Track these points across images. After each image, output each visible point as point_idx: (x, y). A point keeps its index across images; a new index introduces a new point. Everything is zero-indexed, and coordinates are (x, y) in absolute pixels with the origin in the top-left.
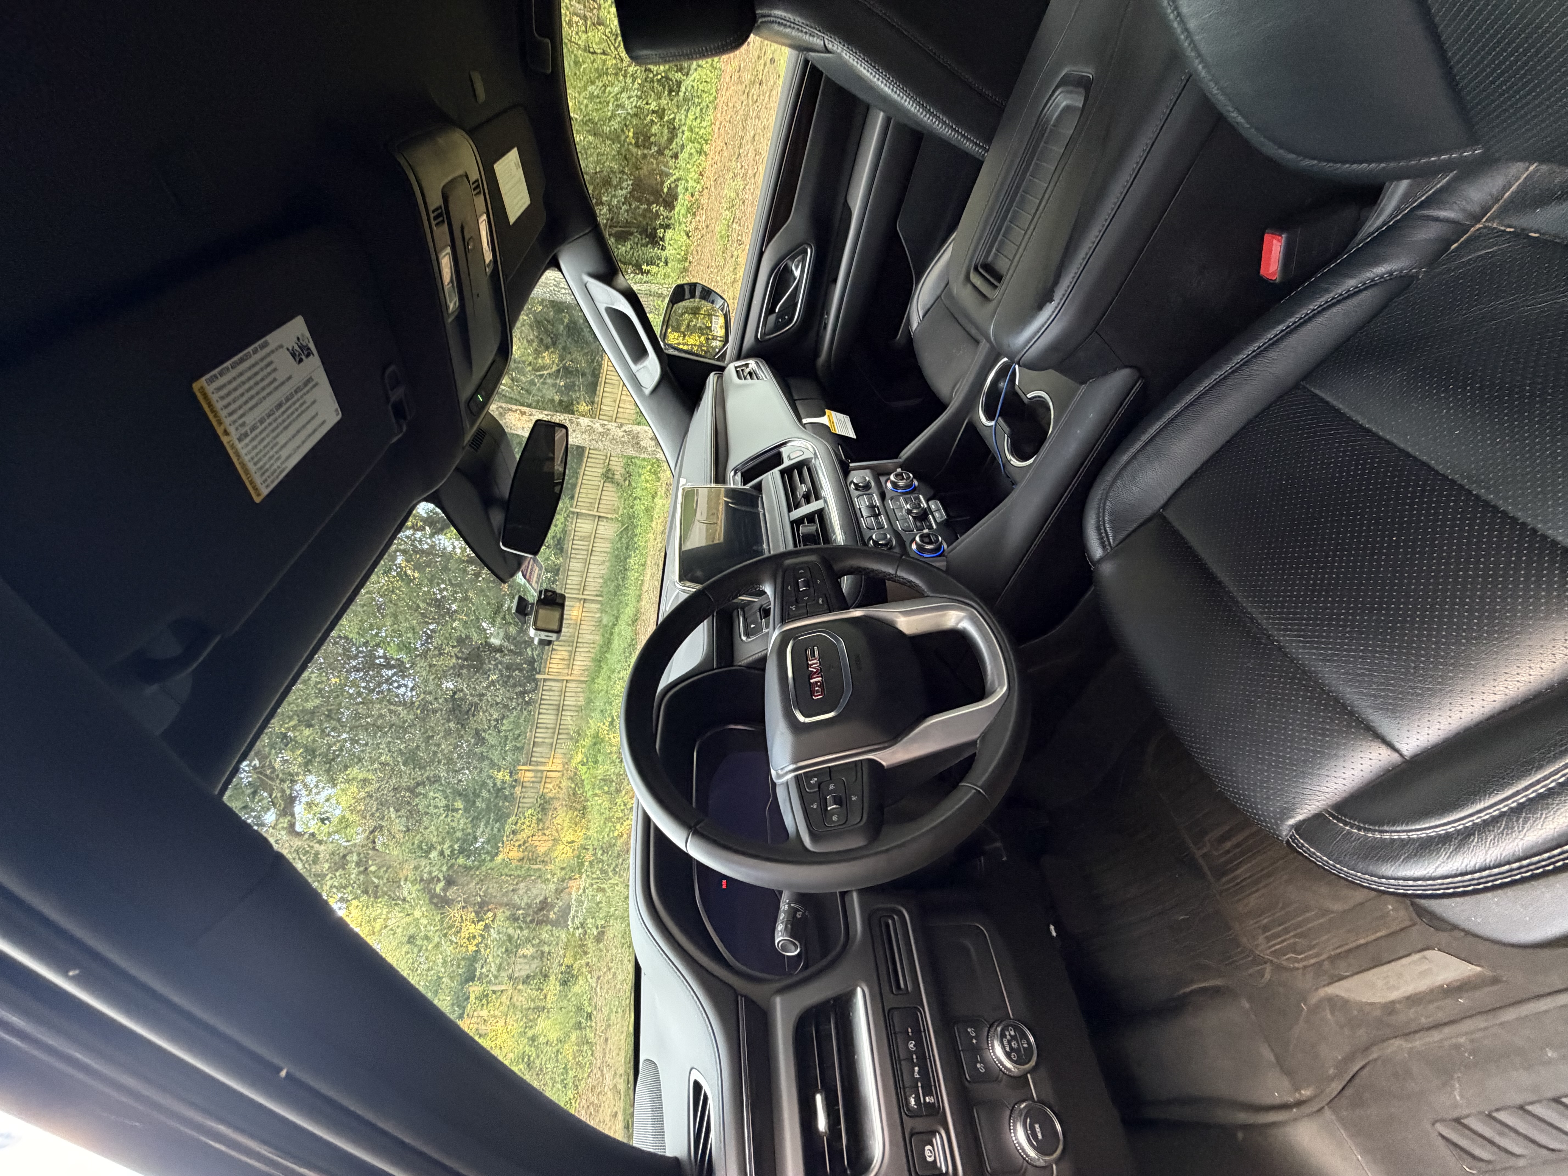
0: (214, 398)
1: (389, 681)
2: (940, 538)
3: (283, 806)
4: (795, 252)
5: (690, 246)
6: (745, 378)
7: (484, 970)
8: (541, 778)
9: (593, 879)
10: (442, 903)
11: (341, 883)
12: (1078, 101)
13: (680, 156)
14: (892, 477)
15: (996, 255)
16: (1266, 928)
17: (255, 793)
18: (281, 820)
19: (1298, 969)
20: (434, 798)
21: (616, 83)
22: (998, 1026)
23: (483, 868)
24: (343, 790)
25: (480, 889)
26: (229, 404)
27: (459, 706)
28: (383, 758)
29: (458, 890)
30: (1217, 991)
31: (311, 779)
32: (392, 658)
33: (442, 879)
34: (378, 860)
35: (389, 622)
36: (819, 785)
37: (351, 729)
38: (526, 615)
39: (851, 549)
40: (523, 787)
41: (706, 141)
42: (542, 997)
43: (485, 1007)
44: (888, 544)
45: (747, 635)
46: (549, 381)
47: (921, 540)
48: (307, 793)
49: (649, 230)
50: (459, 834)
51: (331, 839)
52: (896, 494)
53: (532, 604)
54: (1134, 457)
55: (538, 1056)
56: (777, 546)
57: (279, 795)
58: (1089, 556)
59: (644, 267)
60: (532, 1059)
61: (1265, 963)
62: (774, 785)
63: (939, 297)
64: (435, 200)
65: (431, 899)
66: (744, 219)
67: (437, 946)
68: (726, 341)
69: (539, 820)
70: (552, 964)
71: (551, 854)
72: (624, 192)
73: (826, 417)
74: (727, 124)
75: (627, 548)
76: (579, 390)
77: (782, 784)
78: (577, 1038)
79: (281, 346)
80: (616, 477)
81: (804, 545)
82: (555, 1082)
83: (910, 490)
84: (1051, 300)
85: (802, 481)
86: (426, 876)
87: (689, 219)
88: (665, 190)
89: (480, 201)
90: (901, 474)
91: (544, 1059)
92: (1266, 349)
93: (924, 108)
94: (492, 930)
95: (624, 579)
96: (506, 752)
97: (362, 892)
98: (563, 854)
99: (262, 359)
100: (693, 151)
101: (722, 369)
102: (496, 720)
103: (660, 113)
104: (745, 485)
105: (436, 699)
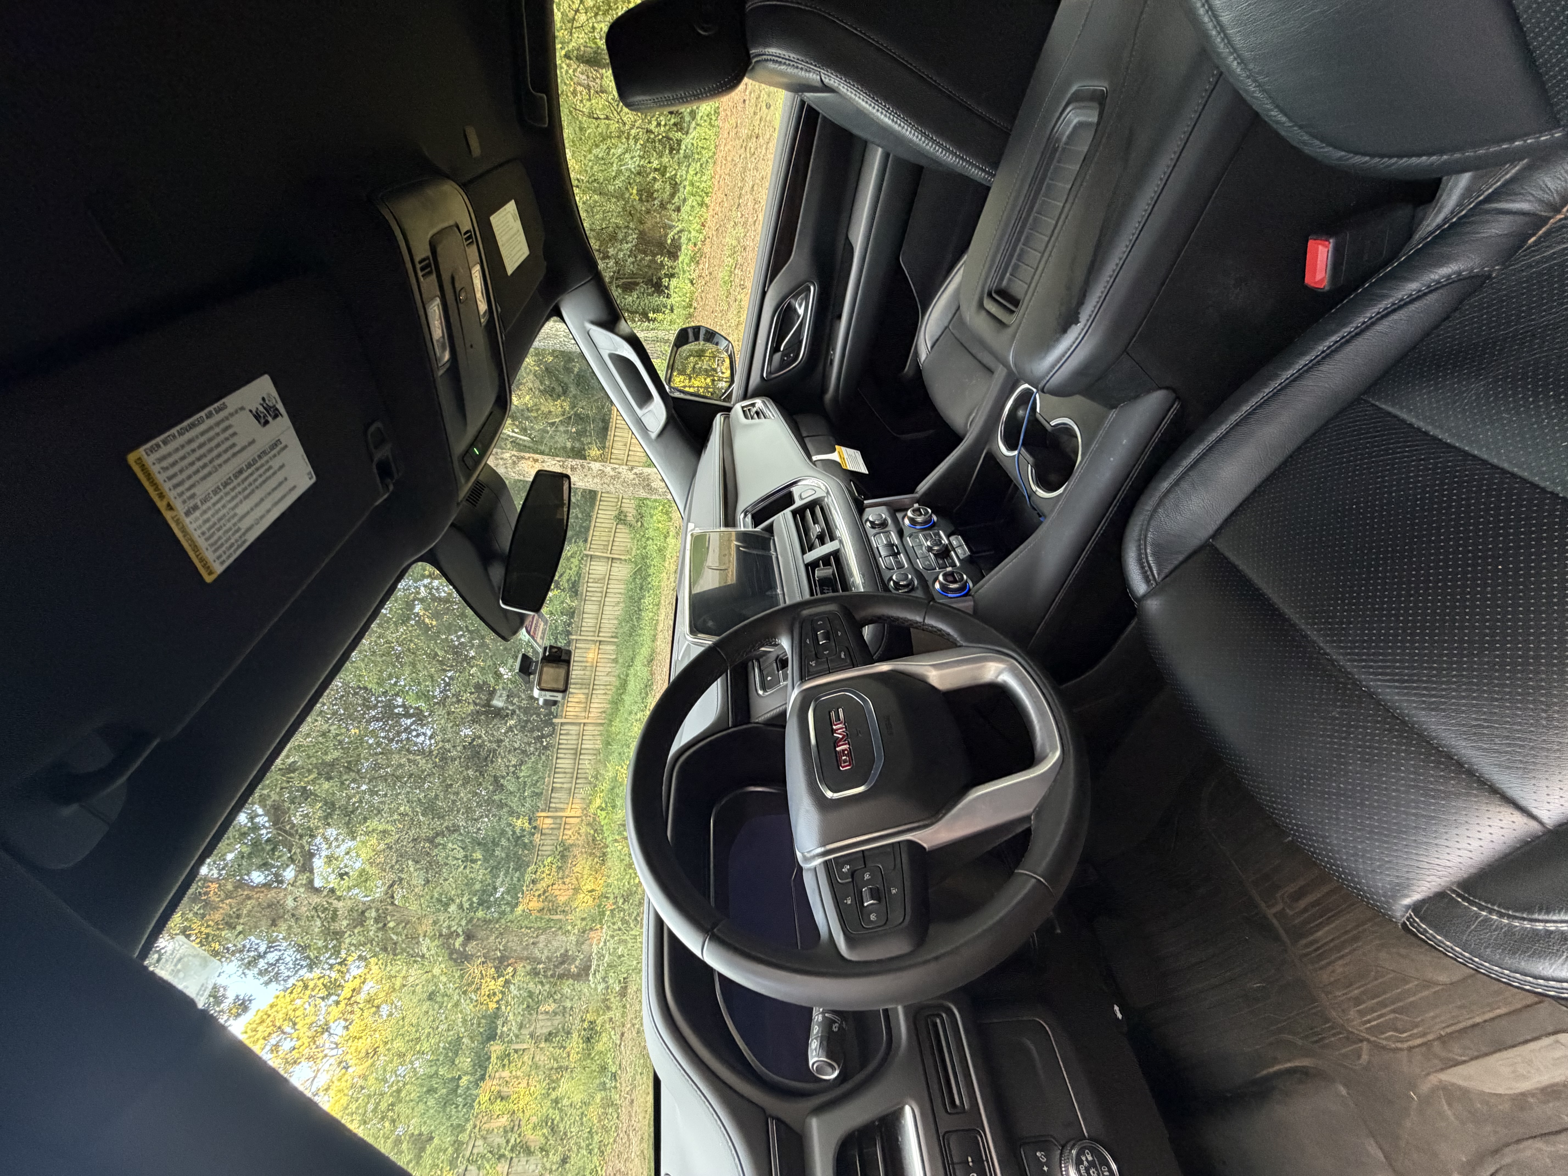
0: (155, 469)
1: (407, 730)
2: (965, 577)
3: (302, 862)
4: (798, 290)
5: (694, 293)
6: (752, 418)
7: (505, 1029)
8: (560, 824)
9: (615, 930)
10: (461, 958)
11: (360, 941)
12: (1092, 117)
13: (682, 210)
14: (909, 513)
15: (1010, 280)
16: (1358, 1001)
17: (274, 850)
18: (300, 877)
19: (1401, 1049)
20: (453, 850)
21: (620, 144)
22: (1072, 1148)
23: (503, 921)
24: (363, 842)
25: (500, 943)
26: (174, 476)
27: (478, 753)
28: (402, 809)
29: (477, 945)
30: (1304, 1074)
31: (331, 832)
32: (411, 706)
33: (461, 933)
34: (398, 915)
35: (407, 670)
36: (853, 874)
37: (370, 781)
38: (530, 674)
39: (874, 596)
40: (542, 834)
41: (707, 193)
42: (564, 1055)
43: (507, 1068)
44: (910, 585)
45: (764, 688)
46: (562, 429)
47: (945, 579)
48: (327, 846)
49: (655, 280)
50: (478, 886)
51: (350, 894)
52: (915, 531)
53: (537, 662)
54: (1177, 483)
55: (562, 1119)
56: (791, 597)
57: (299, 850)
58: (1132, 591)
59: (651, 315)
60: (555, 1122)
61: (1361, 1041)
62: (801, 869)
63: (946, 328)
64: (422, 251)
65: (451, 954)
66: (746, 264)
67: (457, 1005)
68: (732, 381)
69: (559, 868)
70: (574, 1019)
71: (571, 904)
72: (630, 245)
73: (836, 453)
74: (727, 177)
75: (641, 589)
76: (591, 436)
77: (809, 869)
78: (602, 1099)
79: (242, 409)
80: (628, 518)
81: (822, 593)
82: (580, 1147)
83: (929, 526)
84: (1076, 321)
85: (816, 522)
86: (445, 931)
87: (692, 268)
88: (669, 241)
89: (472, 252)
90: (918, 510)
91: (568, 1123)
92: (1318, 363)
93: (927, 137)
94: (512, 986)
95: (638, 619)
96: (524, 798)
97: (381, 949)
98: (584, 903)
99: (218, 424)
100: (695, 203)
101: (729, 409)
102: (515, 766)
103: (662, 171)
104: (755, 527)
105: (454, 747)
